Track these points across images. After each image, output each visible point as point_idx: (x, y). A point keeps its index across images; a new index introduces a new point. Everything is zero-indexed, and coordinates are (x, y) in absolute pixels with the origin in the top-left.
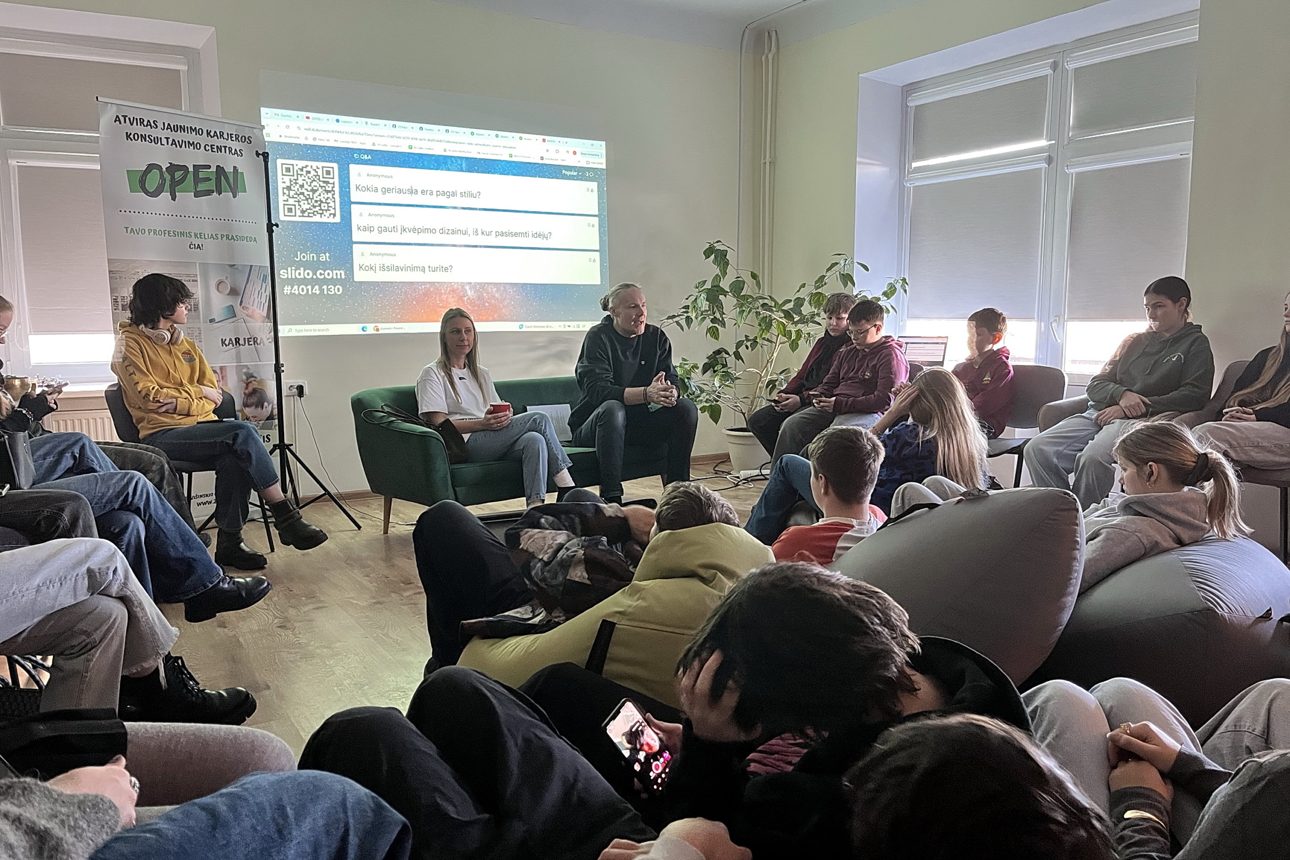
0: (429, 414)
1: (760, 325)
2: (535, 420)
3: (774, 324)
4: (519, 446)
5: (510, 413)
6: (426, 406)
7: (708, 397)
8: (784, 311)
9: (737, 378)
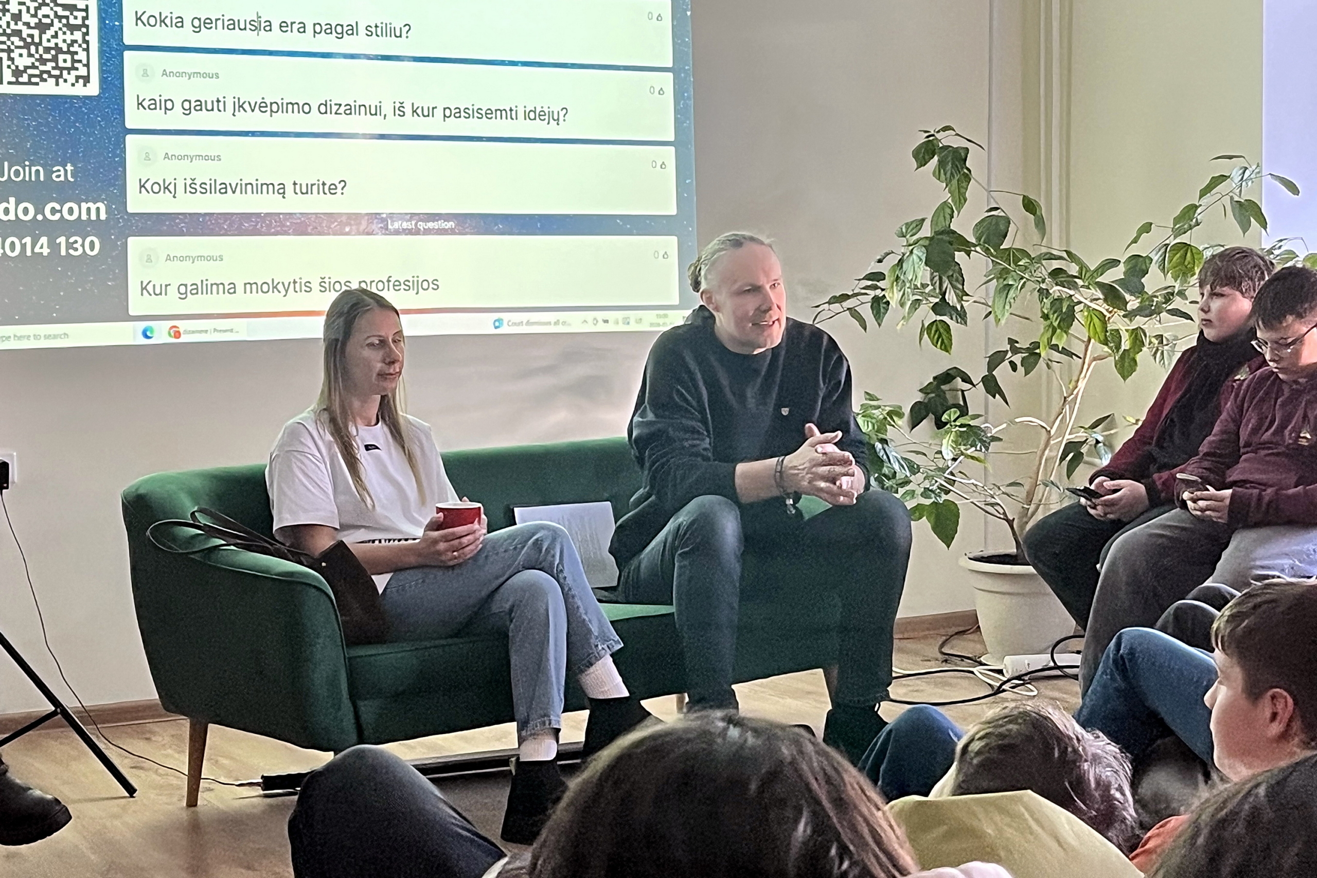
0: (298, 531)
1: (1046, 317)
2: (538, 544)
3: (1080, 315)
4: (501, 604)
5: (480, 527)
6: (292, 512)
7: (927, 484)
8: (1101, 286)
9: (995, 439)
